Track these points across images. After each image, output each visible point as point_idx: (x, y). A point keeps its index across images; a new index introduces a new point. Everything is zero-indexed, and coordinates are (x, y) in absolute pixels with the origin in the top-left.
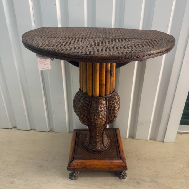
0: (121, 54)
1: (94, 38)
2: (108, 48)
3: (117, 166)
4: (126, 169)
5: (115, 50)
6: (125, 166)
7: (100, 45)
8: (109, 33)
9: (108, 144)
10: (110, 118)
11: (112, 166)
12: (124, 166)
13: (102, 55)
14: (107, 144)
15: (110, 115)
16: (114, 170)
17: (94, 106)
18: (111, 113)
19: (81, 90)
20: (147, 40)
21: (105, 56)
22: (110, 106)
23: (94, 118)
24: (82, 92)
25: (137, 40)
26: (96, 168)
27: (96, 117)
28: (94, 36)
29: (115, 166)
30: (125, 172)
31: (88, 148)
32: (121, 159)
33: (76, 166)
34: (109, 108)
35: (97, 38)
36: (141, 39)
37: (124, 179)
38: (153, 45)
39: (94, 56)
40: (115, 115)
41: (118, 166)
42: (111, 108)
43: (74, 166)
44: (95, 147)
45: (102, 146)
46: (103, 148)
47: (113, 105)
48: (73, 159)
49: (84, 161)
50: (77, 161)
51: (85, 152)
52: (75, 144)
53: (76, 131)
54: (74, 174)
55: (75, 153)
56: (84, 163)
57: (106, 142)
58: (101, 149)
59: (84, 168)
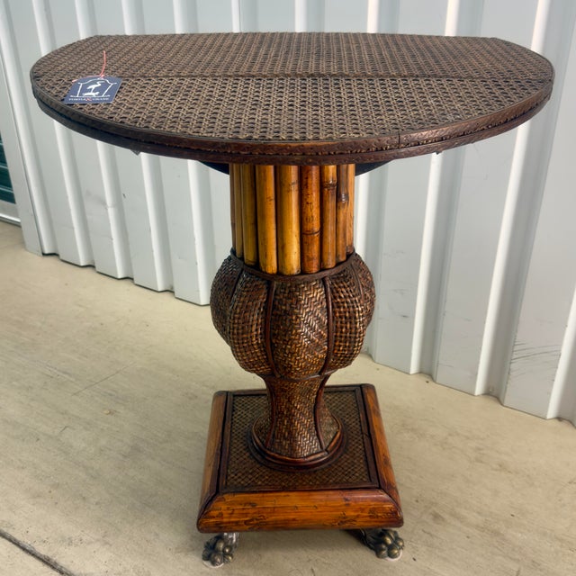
0: (365, 135)
1: (277, 76)
2: (322, 112)
3: (367, 510)
4: (399, 522)
5: (347, 119)
6: (396, 513)
7: (297, 103)
8: (328, 54)
9: (335, 441)
10: (340, 346)
11: (350, 513)
12: (392, 513)
13: (304, 139)
14: (333, 439)
15: (341, 337)
16: (358, 524)
17: (284, 308)
18: (342, 332)
19: (238, 252)
20: (455, 81)
21: (312, 143)
22: (339, 307)
23: (285, 349)
24: (242, 258)
25: (421, 80)
26: (294, 520)
27: (291, 345)
28: (277, 70)
29: (360, 513)
30: (395, 532)
31: (269, 456)
32: (380, 488)
33: (225, 516)
34: (334, 312)
35: (288, 75)
36: (435, 76)
37: (391, 555)
38: (476, 97)
39: (277, 143)
40: (356, 338)
41: (370, 511)
42: (343, 314)
43: (221, 515)
44: (292, 449)
45: (315, 447)
46: (317, 453)
47: (347, 302)
48: (217, 492)
49: (253, 497)
50: (229, 498)
51: (258, 466)
52: (222, 443)
53: (223, 399)
54: (221, 546)
55: (221, 471)
56: (253, 505)
57: (328, 433)
58: (312, 457)
59: (255, 522)
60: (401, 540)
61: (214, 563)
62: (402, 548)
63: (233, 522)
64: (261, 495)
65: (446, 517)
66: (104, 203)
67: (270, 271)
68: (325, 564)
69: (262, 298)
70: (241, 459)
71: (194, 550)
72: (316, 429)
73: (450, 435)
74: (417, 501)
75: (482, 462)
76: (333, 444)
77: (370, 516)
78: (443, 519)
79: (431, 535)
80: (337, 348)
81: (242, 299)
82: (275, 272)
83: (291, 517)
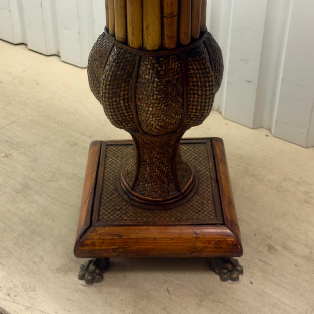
3: (213, 242)
4: (240, 252)
6: (236, 245)
9: (188, 184)
10: (193, 109)
11: (199, 245)
12: (233, 245)
15: (194, 101)
16: (205, 254)
17: (147, 77)
18: (194, 98)
19: (110, 30)
22: (192, 77)
23: (147, 111)
24: (114, 36)
26: (153, 249)
29: (207, 245)
31: (134, 195)
32: (224, 224)
33: (97, 244)
37: (233, 279)
40: (205, 103)
41: (216, 244)
42: (195, 83)
43: (93, 244)
47: (199, 73)
48: (91, 225)
49: (120, 230)
50: (100, 230)
51: (124, 204)
53: (97, 148)
56: (120, 236)
59: (121, 250)
60: (240, 266)
63: (103, 250)
64: (127, 228)
65: (279, 248)
67: (136, 47)
68: (178, 285)
71: (71, 271)
73: (284, 180)
74: (255, 235)
75: (309, 203)
76: (186, 187)
77: (215, 247)
78: (276, 250)
79: (266, 263)
80: (191, 110)
83: (152, 247)
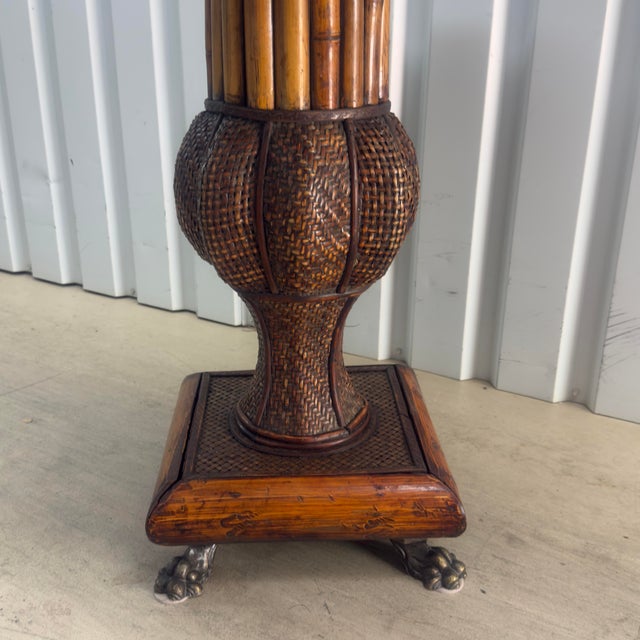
3: (411, 503)
6: (454, 507)
9: (359, 417)
10: (369, 234)
11: (385, 509)
12: (448, 508)
14: (356, 416)
15: (371, 218)
18: (372, 210)
22: (368, 167)
23: (286, 227)
24: (222, 96)
27: (295, 218)
29: (399, 508)
31: (260, 436)
32: (429, 472)
33: (190, 511)
34: (361, 176)
37: (446, 585)
41: (415, 505)
42: (374, 179)
43: (184, 511)
44: (296, 424)
45: (330, 423)
46: (333, 431)
47: (380, 160)
48: (180, 477)
49: (235, 485)
50: (196, 485)
51: (243, 450)
52: (190, 425)
54: (184, 570)
55: (188, 455)
56: (235, 495)
57: (350, 406)
58: (326, 437)
59: (237, 521)
60: (461, 563)
61: (171, 595)
62: (462, 576)
63: (202, 521)
64: (247, 481)
65: (527, 539)
66: (46, 177)
67: (263, 106)
68: (346, 597)
69: (251, 152)
70: (220, 442)
71: (141, 581)
72: (332, 396)
73: (523, 445)
74: (481, 520)
76: (356, 421)
77: (415, 513)
78: (523, 542)
79: (507, 562)
80: (365, 238)
81: (220, 151)
82: (271, 106)
83: (294, 513)
